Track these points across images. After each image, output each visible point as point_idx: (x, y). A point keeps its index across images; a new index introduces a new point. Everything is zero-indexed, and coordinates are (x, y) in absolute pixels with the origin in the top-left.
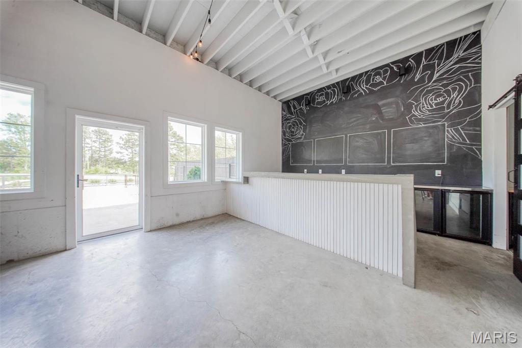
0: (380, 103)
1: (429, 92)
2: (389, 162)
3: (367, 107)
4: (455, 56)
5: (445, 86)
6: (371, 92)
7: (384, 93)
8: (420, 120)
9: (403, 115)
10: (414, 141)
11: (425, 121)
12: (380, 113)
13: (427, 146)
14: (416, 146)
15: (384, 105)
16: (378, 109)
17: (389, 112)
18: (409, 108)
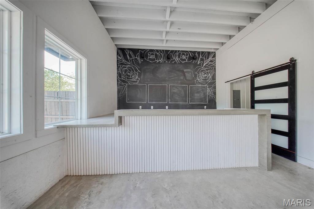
0: (185, 70)
1: (202, 71)
2: (189, 102)
3: (179, 70)
4: (210, 59)
5: (207, 70)
6: (181, 63)
7: (186, 65)
8: (199, 83)
9: (193, 79)
10: (198, 92)
11: (201, 84)
12: (185, 76)
13: (202, 95)
14: (198, 95)
15: (187, 72)
16: (184, 73)
17: (188, 76)
18: (196, 76)
